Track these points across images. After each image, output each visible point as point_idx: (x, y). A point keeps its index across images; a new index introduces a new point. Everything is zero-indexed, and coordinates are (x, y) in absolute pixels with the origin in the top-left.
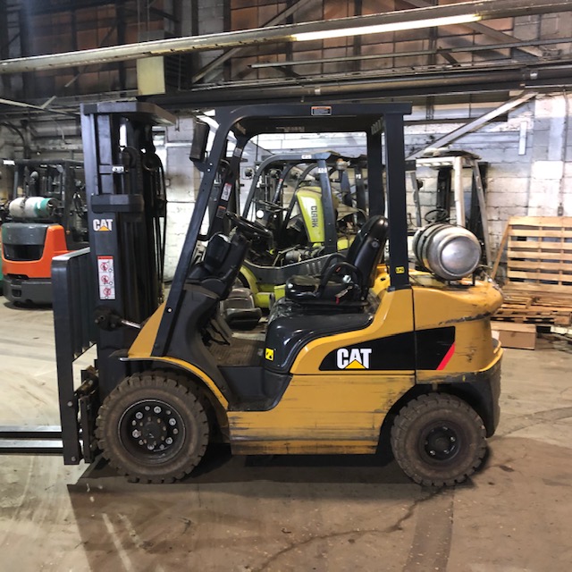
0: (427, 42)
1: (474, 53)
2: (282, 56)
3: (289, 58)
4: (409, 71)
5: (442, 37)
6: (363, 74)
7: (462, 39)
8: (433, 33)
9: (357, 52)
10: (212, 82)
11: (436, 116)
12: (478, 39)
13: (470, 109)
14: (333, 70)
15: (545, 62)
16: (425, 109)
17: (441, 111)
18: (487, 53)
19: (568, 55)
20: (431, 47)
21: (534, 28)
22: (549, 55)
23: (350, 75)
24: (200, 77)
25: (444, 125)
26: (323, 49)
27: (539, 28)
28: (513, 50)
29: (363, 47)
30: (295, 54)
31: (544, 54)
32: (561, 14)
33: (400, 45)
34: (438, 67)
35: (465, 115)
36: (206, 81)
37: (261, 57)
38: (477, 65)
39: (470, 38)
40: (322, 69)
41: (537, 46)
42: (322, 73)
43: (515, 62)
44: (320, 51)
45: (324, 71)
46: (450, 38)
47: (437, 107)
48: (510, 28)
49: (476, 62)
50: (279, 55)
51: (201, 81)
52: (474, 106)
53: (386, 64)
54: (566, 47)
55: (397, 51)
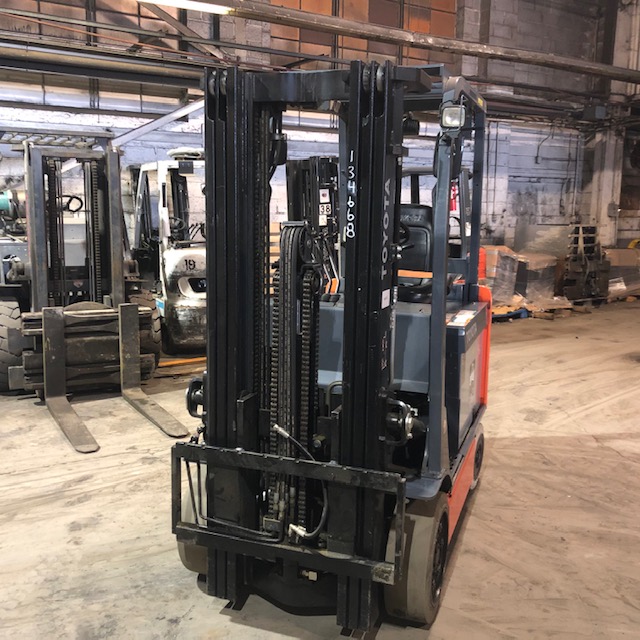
0: (83, 11)
5: (101, 10)
7: (128, 20)
8: (91, 2)
11: (103, 105)
12: (144, 23)
13: (142, 102)
16: (88, 94)
17: (108, 100)
20: (88, 17)
25: (121, 118)
28: (183, 43)
35: (137, 109)
39: (135, 20)
46: (107, 13)
47: (103, 94)
52: (146, 98)
54: (243, 54)
55: (42, 11)
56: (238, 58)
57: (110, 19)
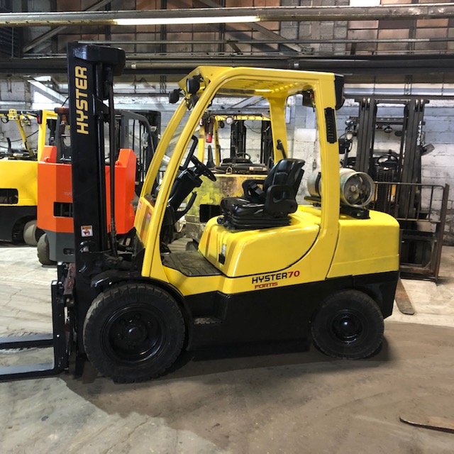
0: (217, 33)
1: (252, 45)
2: (102, 36)
3: (108, 38)
4: (205, 55)
5: (228, 31)
6: (168, 55)
7: (245, 35)
8: (222, 28)
9: (164, 38)
10: (41, 52)
12: (255, 35)
14: (144, 50)
15: (303, 56)
18: (262, 46)
19: (317, 52)
20: (220, 38)
21: (295, 31)
22: (305, 51)
23: (158, 55)
24: (30, 48)
25: (231, 99)
26: (136, 33)
27: (298, 31)
28: (280, 45)
29: (168, 34)
30: (113, 36)
31: (302, 51)
32: (312, 22)
33: (197, 35)
34: (226, 54)
36: (36, 51)
37: (83, 36)
38: (255, 54)
39: (249, 34)
40: (135, 49)
41: (297, 44)
42: (135, 52)
43: (281, 54)
44: (133, 35)
45: (137, 51)
46: (234, 33)
48: (277, 29)
49: (254, 52)
50: (100, 35)
51: (31, 51)
53: (186, 49)
54: (317, 46)
55: (194, 39)
56: (313, 49)
57: (233, 36)
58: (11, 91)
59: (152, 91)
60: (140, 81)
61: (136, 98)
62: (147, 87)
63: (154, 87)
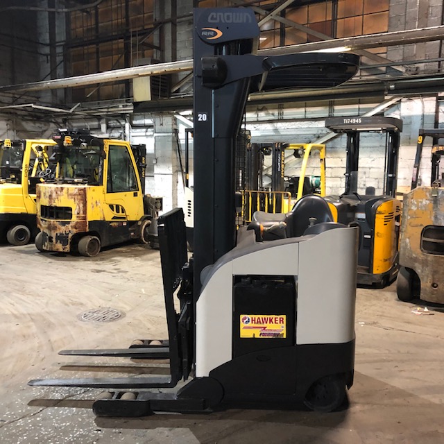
22: (410, 71)
24: (177, 88)
31: (407, 70)
36: (181, 91)
41: (403, 65)
43: (388, 76)
48: (385, 52)
51: (178, 91)
58: (162, 124)
59: (271, 118)
60: (261, 110)
61: (258, 125)
62: (267, 114)
63: (273, 114)
